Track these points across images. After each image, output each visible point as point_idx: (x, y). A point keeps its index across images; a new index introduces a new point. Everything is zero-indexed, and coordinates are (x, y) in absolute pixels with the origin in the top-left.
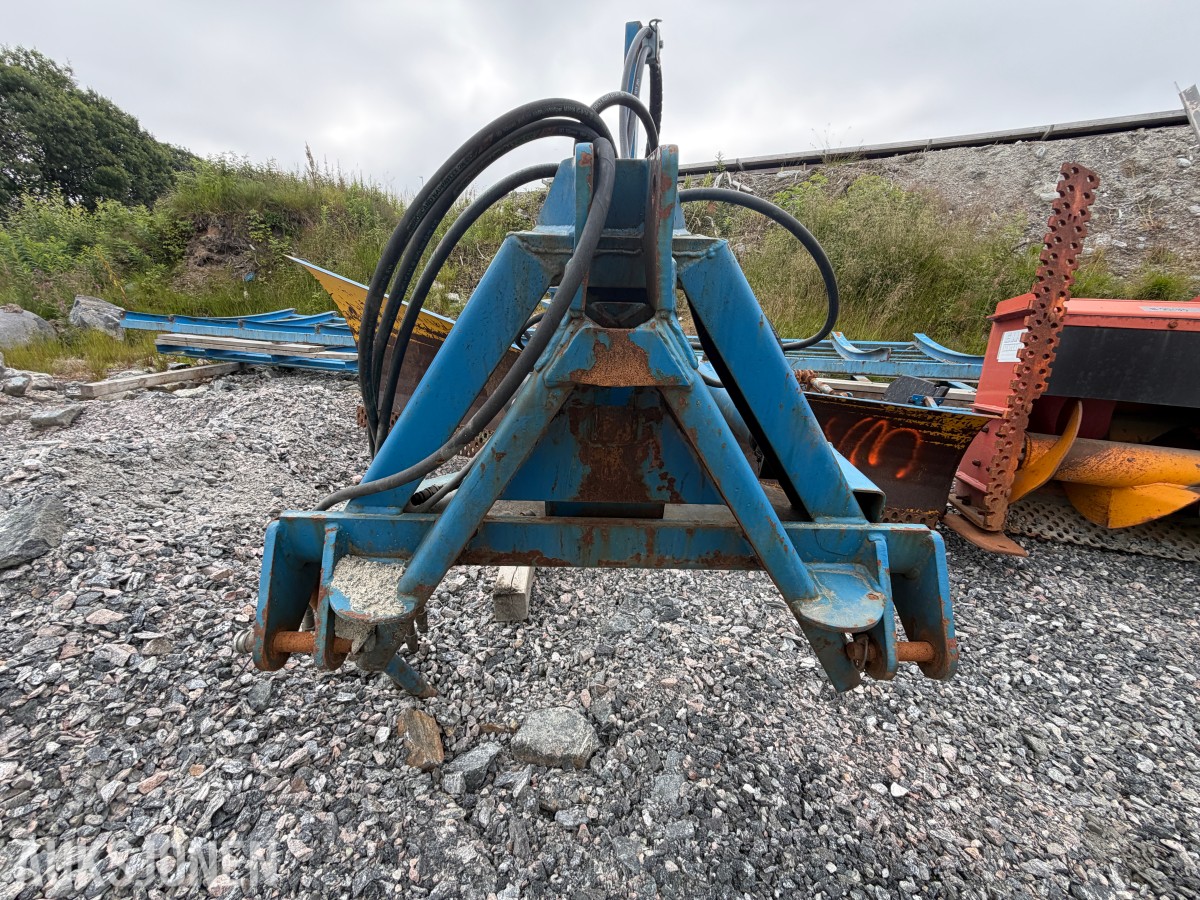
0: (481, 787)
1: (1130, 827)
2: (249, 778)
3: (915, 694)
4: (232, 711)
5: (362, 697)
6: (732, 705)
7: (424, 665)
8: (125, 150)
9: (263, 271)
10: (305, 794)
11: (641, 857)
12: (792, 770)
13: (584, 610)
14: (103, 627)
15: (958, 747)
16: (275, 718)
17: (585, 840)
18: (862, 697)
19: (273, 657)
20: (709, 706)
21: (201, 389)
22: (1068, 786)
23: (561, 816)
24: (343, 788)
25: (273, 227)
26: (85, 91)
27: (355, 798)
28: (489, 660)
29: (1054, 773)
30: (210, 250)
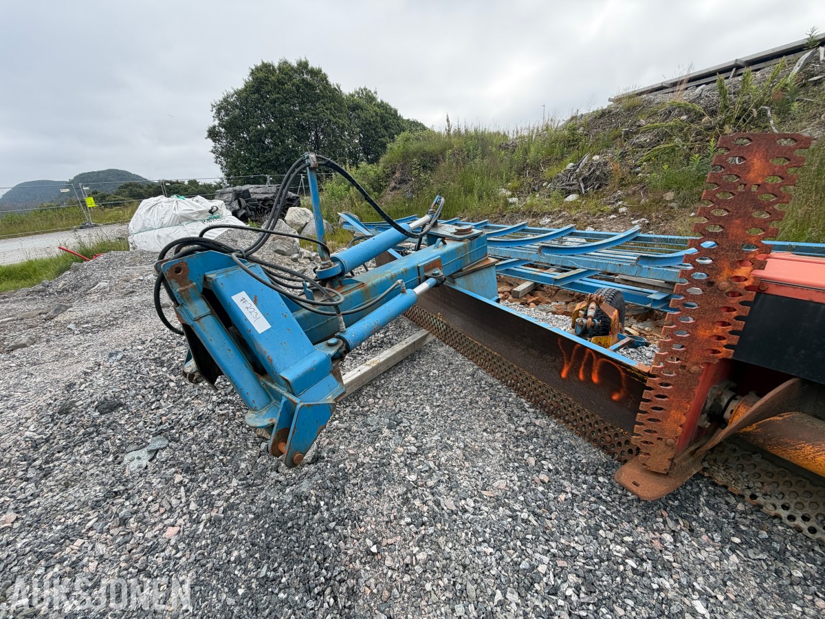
8: (390, 128)
9: (416, 191)
18: (416, 507)
25: (423, 167)
26: (380, 102)
30: (396, 183)
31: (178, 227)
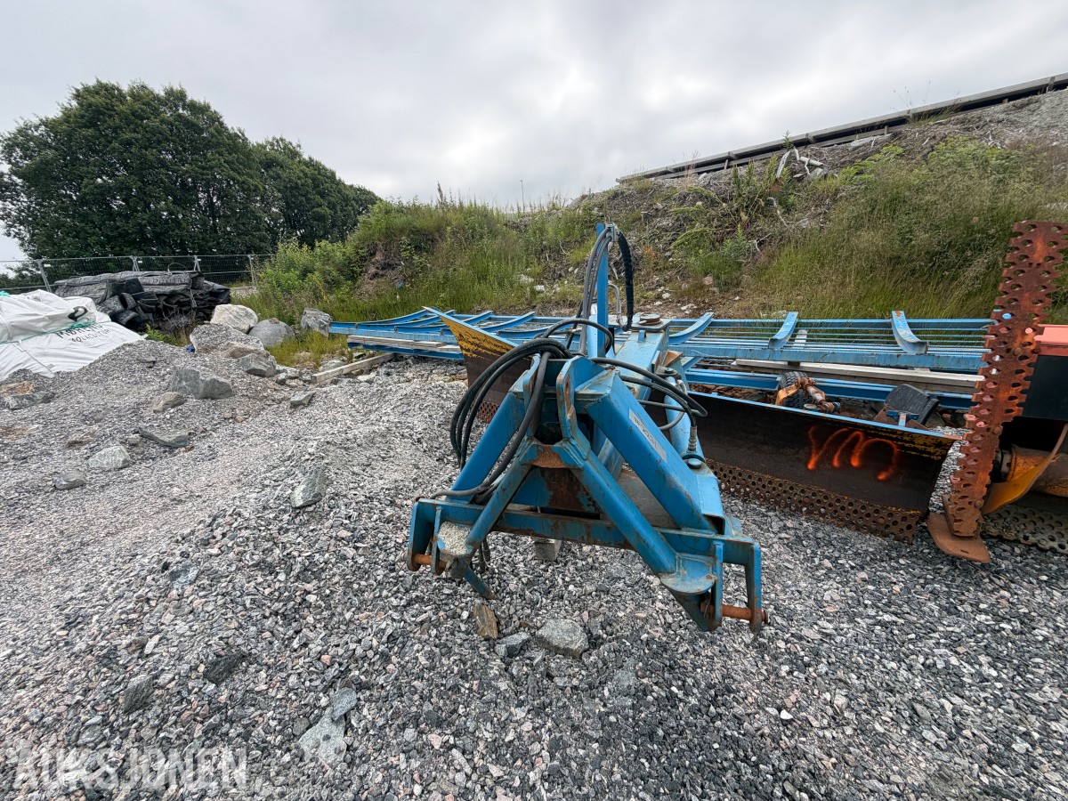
0: (516, 656)
1: (978, 783)
2: (402, 623)
3: (830, 657)
4: (395, 589)
5: (456, 592)
6: (681, 638)
7: (491, 580)
8: (328, 195)
9: (409, 279)
10: (427, 636)
11: (597, 711)
12: (710, 686)
13: (598, 559)
14: (343, 539)
15: (851, 700)
16: (414, 595)
17: (568, 695)
18: (783, 650)
19: (415, 566)
20: (664, 636)
21: (373, 375)
22: (938, 746)
23: (557, 680)
24: (444, 638)
25: (415, 247)
26: (307, 158)
27: (450, 644)
28: (529, 584)
29: (928, 734)
30: (377, 268)
31: (6, 345)
